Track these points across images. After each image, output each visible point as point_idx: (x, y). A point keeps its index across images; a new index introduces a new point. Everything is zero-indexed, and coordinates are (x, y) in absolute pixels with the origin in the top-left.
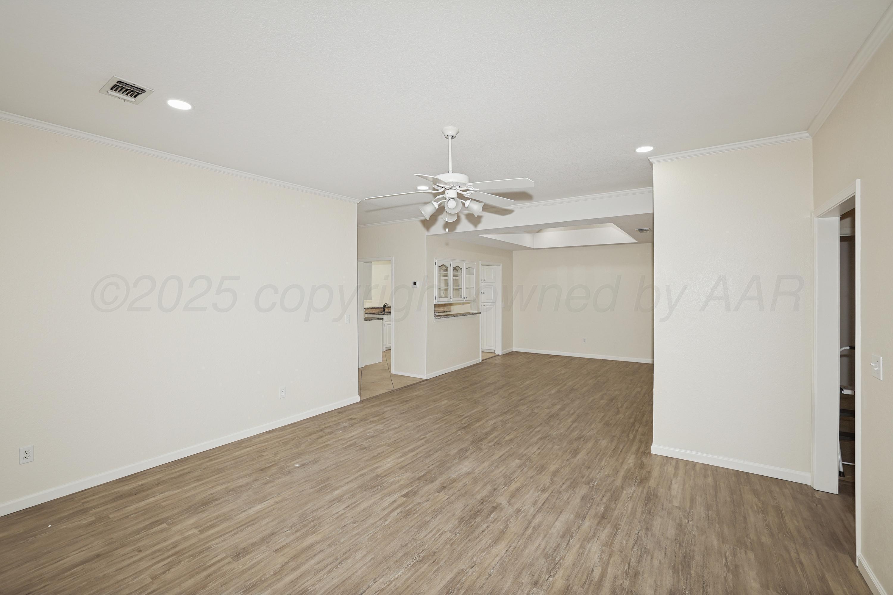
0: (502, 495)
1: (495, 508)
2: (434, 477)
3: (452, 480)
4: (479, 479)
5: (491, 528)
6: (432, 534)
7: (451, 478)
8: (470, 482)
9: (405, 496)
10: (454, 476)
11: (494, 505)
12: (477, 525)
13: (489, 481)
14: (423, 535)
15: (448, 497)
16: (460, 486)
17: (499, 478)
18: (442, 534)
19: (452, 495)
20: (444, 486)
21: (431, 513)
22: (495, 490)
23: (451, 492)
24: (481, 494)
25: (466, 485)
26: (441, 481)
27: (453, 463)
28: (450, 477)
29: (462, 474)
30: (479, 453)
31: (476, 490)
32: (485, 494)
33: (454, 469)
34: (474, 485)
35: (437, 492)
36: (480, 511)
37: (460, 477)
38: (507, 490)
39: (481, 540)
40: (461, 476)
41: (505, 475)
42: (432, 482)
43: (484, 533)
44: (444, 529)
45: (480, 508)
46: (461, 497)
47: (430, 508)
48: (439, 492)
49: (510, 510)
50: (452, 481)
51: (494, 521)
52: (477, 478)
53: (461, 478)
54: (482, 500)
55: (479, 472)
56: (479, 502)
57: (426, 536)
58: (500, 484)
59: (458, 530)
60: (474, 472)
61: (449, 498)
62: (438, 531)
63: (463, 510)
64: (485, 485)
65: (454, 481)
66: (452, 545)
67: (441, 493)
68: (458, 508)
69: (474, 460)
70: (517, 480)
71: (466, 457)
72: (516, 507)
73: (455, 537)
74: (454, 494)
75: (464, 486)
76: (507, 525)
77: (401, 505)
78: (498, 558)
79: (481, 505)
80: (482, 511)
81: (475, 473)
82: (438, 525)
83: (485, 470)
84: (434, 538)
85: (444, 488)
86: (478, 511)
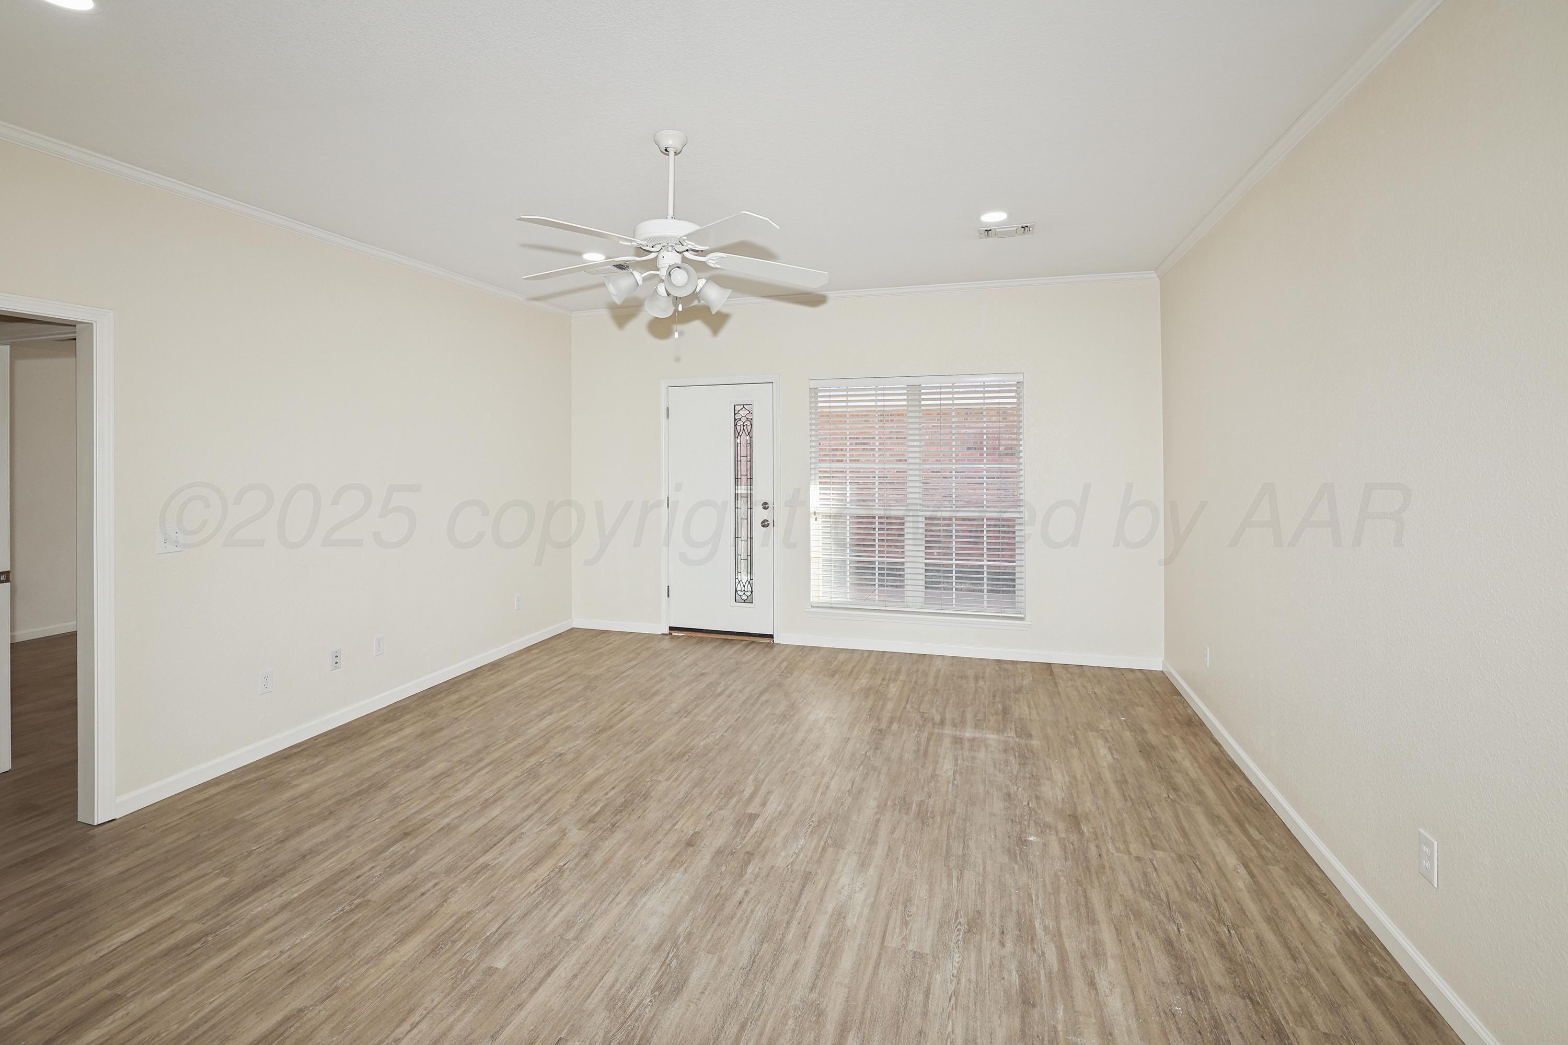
0: (574, 846)
1: (592, 820)
2: (719, 866)
3: (678, 865)
4: (618, 878)
5: (601, 794)
6: (683, 776)
7: (682, 869)
8: (638, 865)
9: (753, 817)
10: (677, 876)
11: (592, 825)
12: (622, 794)
13: (596, 873)
14: (695, 773)
15: (676, 827)
16: (658, 854)
17: (572, 887)
18: (670, 778)
19: (670, 830)
20: (691, 849)
21: (695, 798)
22: (586, 855)
23: (673, 837)
24: (615, 841)
25: (645, 858)
26: (702, 859)
27: (689, 918)
28: (685, 871)
29: (661, 884)
30: (616, 980)
31: (624, 848)
32: (607, 843)
33: (682, 898)
34: (630, 859)
35: (699, 833)
36: (618, 811)
37: (662, 875)
38: (559, 860)
39: (616, 780)
40: (661, 879)
41: (555, 899)
42: (719, 852)
43: (611, 786)
44: (669, 783)
45: (618, 817)
46: (651, 831)
47: (701, 805)
48: (695, 833)
49: (565, 821)
50: (678, 861)
51: (596, 802)
52: (623, 878)
53: (661, 872)
54: (613, 830)
55: (618, 900)
56: (618, 826)
57: (690, 773)
58: (572, 870)
59: (649, 784)
60: (631, 897)
61: (674, 825)
62: (676, 779)
63: (646, 810)
64: (605, 863)
65: (674, 863)
66: (654, 770)
67: (692, 832)
68: (653, 813)
69: (633, 940)
70: (529, 890)
71: (658, 948)
72: (555, 828)
73: (652, 777)
74: (667, 834)
75: (650, 853)
76: (576, 800)
77: (748, 802)
78: (597, 766)
79: (615, 821)
80: (614, 812)
81: (629, 893)
82: (679, 785)
83: (603, 907)
84: (679, 772)
85: (690, 844)
86: (621, 811)
